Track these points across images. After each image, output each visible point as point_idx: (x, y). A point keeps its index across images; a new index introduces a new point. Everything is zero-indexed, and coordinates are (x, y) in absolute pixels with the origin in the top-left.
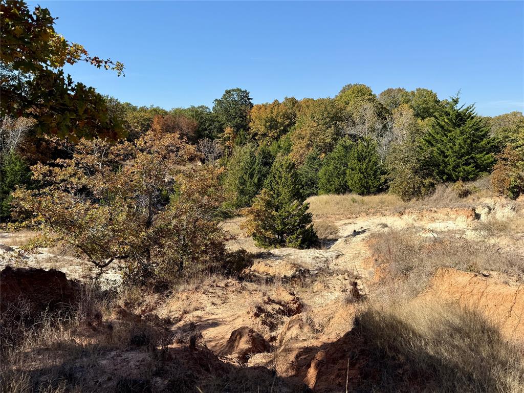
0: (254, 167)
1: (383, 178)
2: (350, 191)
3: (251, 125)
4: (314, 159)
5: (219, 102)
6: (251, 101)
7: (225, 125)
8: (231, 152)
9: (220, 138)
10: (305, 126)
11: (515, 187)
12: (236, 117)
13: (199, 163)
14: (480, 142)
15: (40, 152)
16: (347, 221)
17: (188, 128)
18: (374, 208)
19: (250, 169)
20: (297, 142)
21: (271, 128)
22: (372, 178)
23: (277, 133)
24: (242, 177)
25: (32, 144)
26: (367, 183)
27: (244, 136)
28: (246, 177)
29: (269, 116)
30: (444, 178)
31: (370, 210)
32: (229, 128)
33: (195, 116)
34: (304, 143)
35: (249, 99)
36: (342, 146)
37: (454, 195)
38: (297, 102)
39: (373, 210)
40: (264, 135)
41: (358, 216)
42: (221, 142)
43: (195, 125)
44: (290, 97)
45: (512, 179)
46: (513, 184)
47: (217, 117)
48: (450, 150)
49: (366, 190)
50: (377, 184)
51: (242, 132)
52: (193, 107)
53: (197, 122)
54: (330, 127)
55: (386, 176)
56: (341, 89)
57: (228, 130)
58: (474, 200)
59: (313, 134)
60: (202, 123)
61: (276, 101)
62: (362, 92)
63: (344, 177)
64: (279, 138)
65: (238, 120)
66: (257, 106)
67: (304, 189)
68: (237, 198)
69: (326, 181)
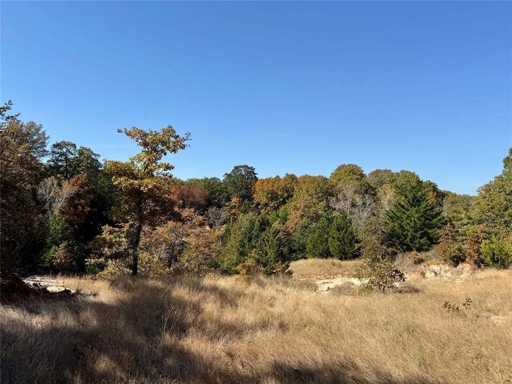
0: (253, 232)
1: (357, 246)
2: (332, 256)
3: (255, 196)
4: (306, 227)
5: (229, 176)
6: (256, 175)
7: (232, 195)
8: (237, 218)
9: (227, 206)
10: (300, 199)
11: (454, 257)
12: (242, 189)
13: (208, 228)
14: (432, 220)
15: (76, 215)
16: (326, 281)
17: (200, 197)
18: (348, 271)
19: (250, 233)
20: (293, 212)
21: (272, 199)
22: (348, 246)
23: (276, 203)
24: (243, 240)
25: (72, 208)
26: (345, 249)
27: (248, 205)
28: (246, 241)
29: (270, 189)
30: (404, 248)
31: (346, 273)
32: (236, 198)
33: (207, 187)
34: (298, 214)
35: (255, 174)
36: (326, 218)
37: (411, 261)
38: (296, 178)
39: (347, 273)
40: (266, 205)
41: (335, 277)
42: (228, 209)
43: (207, 195)
44: (290, 173)
45: (452, 250)
46: (453, 254)
47: (226, 188)
48: (408, 226)
49: (344, 256)
50: (351, 251)
51: (246, 201)
52: (206, 179)
53: (208, 192)
54: (323, 201)
55: (359, 245)
56: (337, 167)
57: (234, 200)
58: (425, 266)
59: (306, 206)
60: (213, 193)
61: (278, 176)
62: (354, 172)
63: (327, 244)
64: (279, 208)
65: (244, 192)
66: (261, 180)
67: (296, 254)
68: (237, 258)
69: (312, 247)
